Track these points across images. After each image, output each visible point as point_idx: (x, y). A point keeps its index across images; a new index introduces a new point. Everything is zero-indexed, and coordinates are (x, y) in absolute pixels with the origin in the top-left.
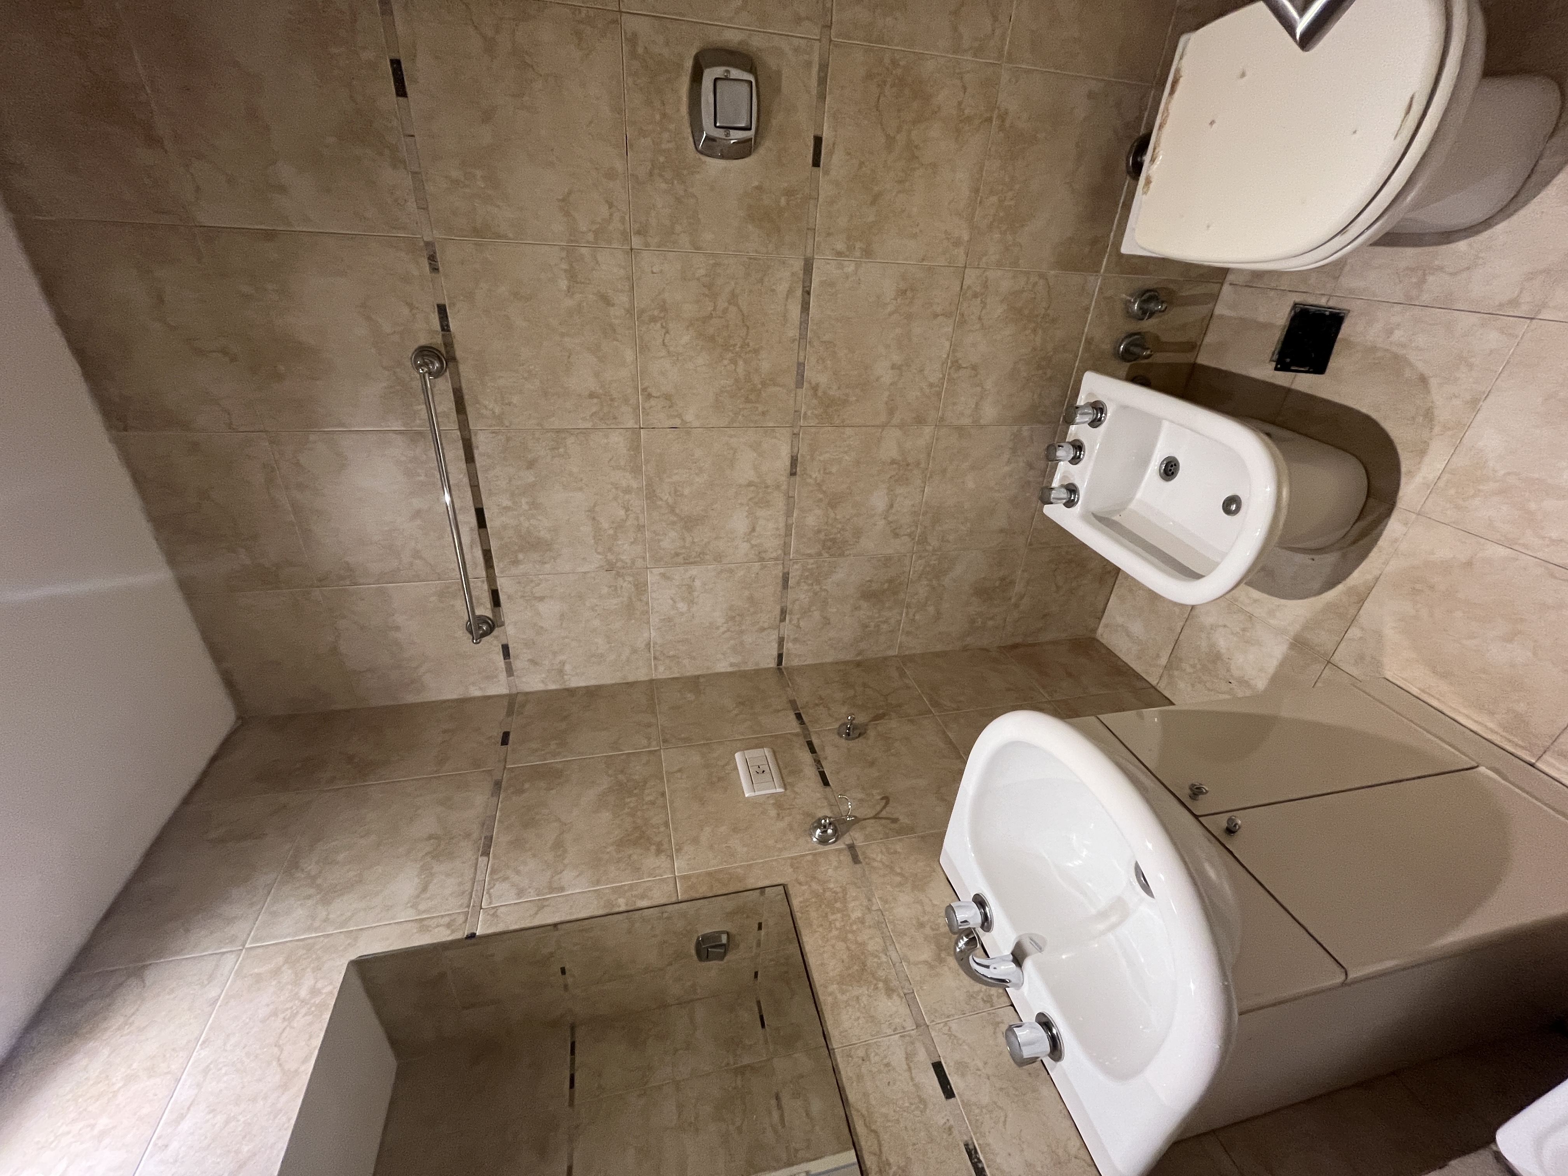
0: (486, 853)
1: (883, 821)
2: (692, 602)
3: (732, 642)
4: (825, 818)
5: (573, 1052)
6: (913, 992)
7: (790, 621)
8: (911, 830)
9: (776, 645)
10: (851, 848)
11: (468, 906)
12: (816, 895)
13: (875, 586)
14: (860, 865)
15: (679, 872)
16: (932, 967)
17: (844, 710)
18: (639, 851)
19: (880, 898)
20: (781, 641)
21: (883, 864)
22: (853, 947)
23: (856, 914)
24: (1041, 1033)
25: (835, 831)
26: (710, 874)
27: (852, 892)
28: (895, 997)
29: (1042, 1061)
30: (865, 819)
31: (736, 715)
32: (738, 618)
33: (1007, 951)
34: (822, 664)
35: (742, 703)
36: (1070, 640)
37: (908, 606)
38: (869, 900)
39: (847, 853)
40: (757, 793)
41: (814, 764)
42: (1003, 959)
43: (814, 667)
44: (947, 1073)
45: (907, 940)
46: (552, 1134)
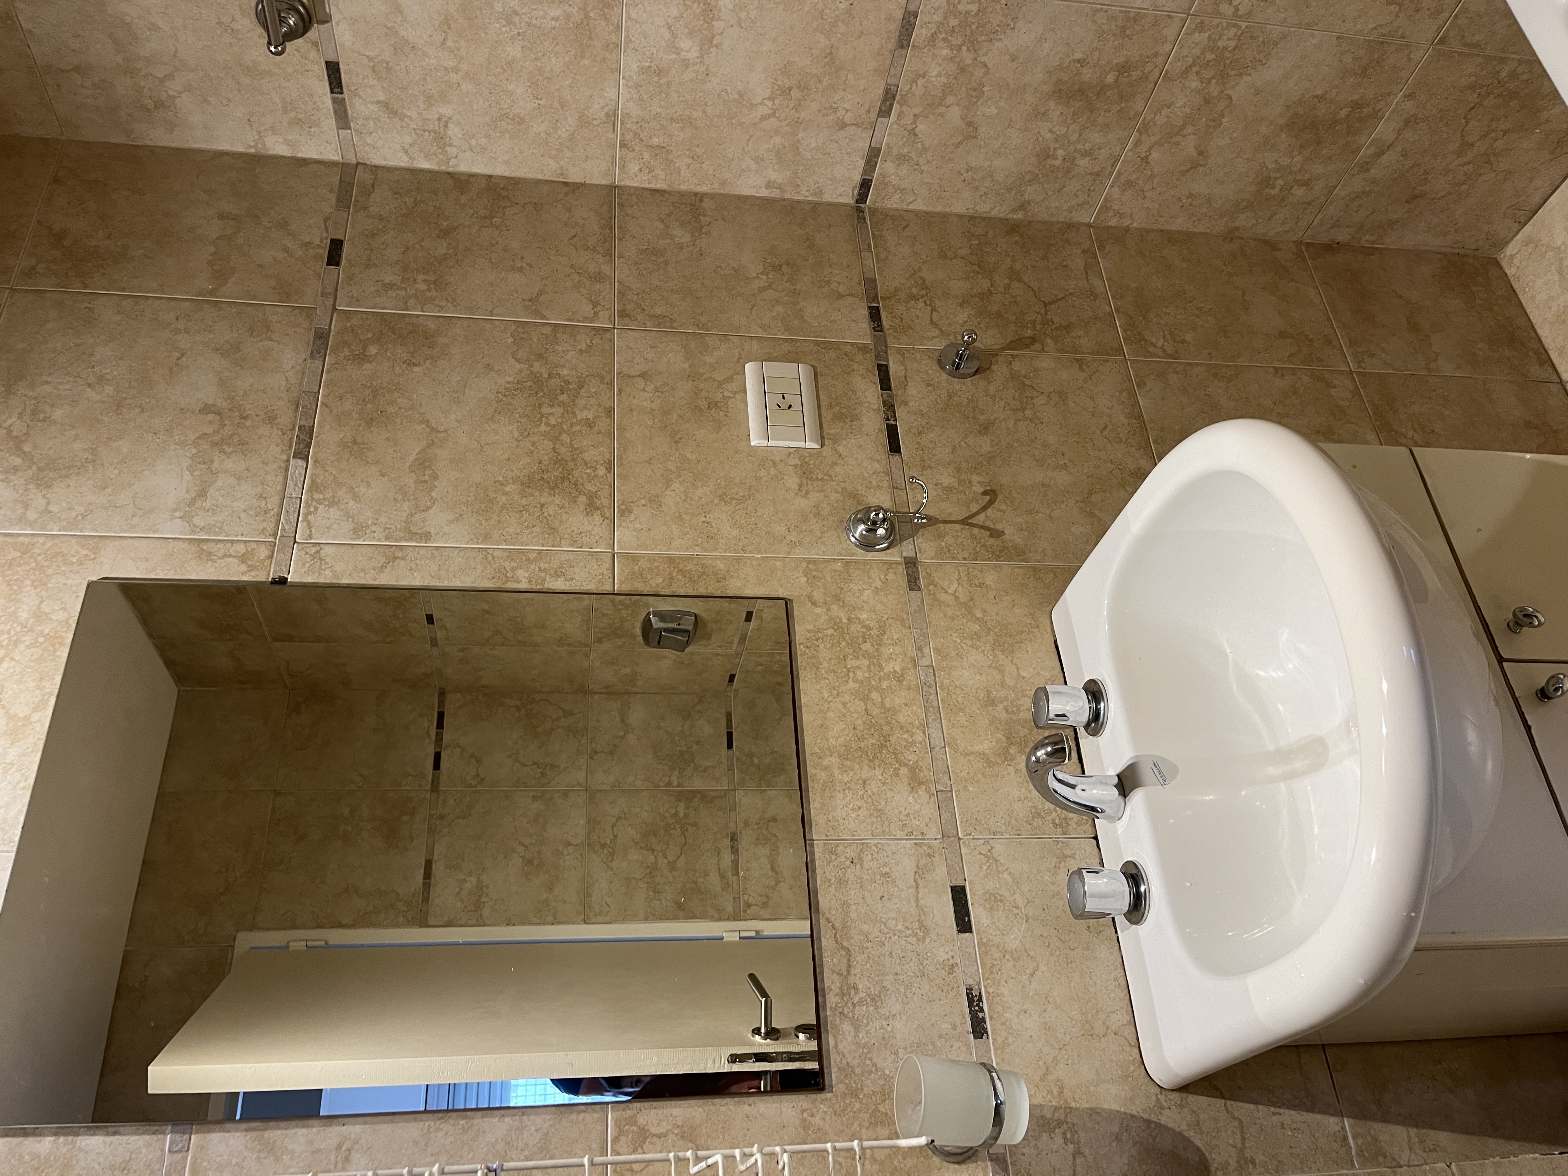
0: (302, 454)
1: (976, 531)
2: (708, 43)
3: (778, 140)
4: (878, 509)
5: (440, 725)
6: (951, 791)
7: (900, 116)
8: (1019, 553)
9: (862, 163)
10: (911, 563)
11: (275, 535)
12: (837, 625)
13: (1088, 75)
14: (919, 593)
15: (621, 548)
16: (989, 763)
17: (962, 316)
18: (558, 500)
19: (938, 651)
20: (872, 157)
21: (957, 598)
22: (875, 711)
23: (896, 666)
24: (1123, 887)
25: (890, 531)
26: (670, 560)
27: (895, 632)
28: (922, 791)
29: (1113, 918)
30: (946, 522)
31: (761, 290)
32: (795, 94)
33: (1113, 771)
34: (944, 216)
35: (777, 268)
36: (1445, 255)
37: (1145, 129)
38: (920, 649)
39: (901, 569)
40: (772, 443)
41: (883, 409)
42: (1102, 781)
43: (927, 219)
44: (970, 903)
45: (962, 718)
46: (405, 818)
